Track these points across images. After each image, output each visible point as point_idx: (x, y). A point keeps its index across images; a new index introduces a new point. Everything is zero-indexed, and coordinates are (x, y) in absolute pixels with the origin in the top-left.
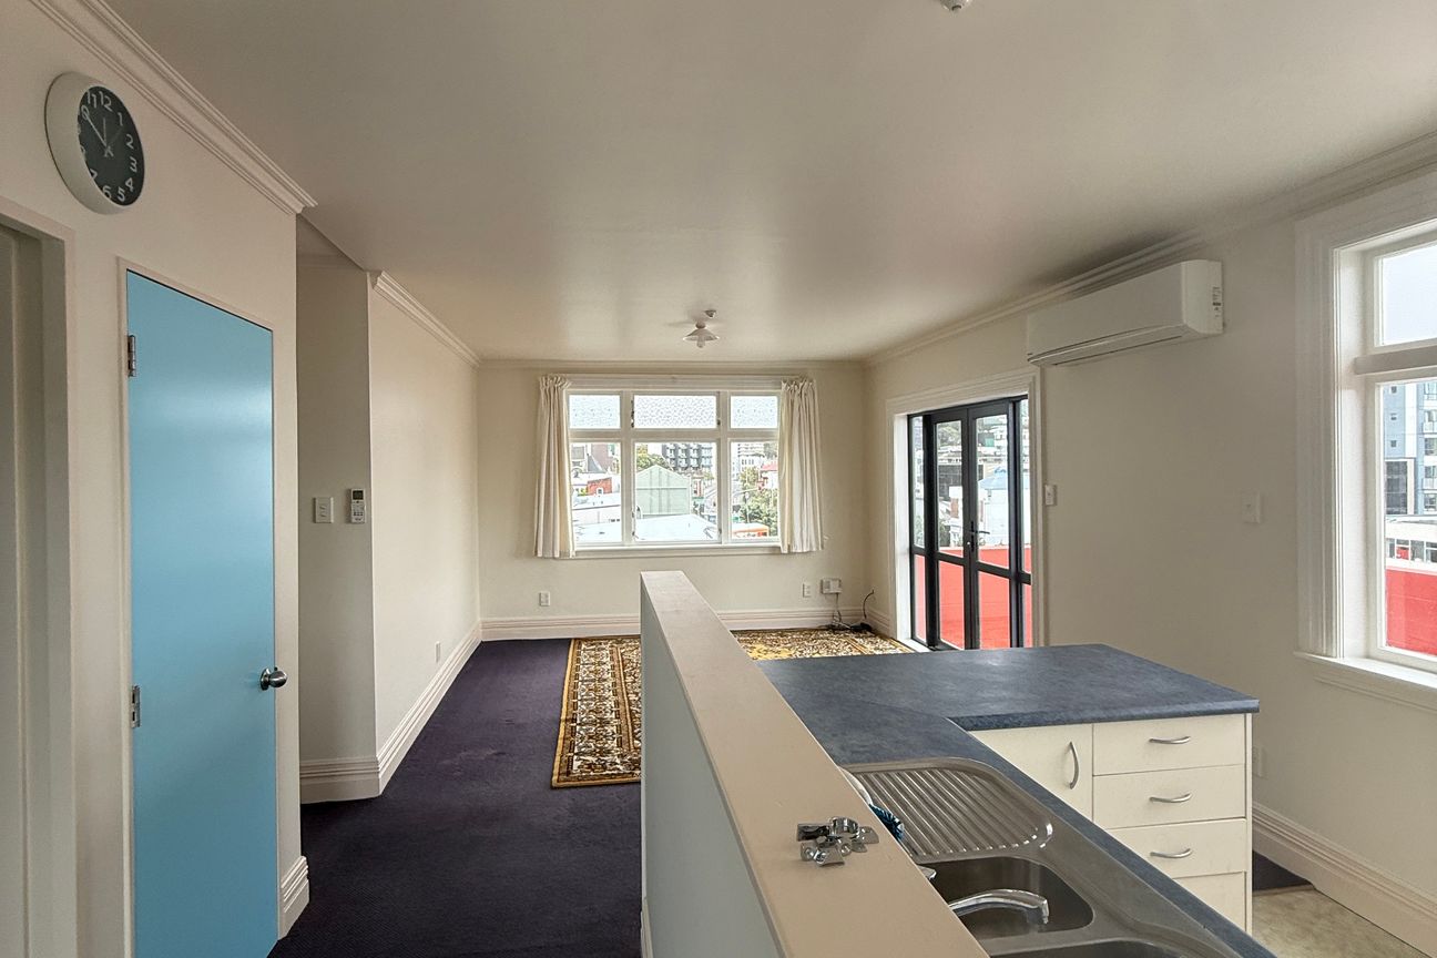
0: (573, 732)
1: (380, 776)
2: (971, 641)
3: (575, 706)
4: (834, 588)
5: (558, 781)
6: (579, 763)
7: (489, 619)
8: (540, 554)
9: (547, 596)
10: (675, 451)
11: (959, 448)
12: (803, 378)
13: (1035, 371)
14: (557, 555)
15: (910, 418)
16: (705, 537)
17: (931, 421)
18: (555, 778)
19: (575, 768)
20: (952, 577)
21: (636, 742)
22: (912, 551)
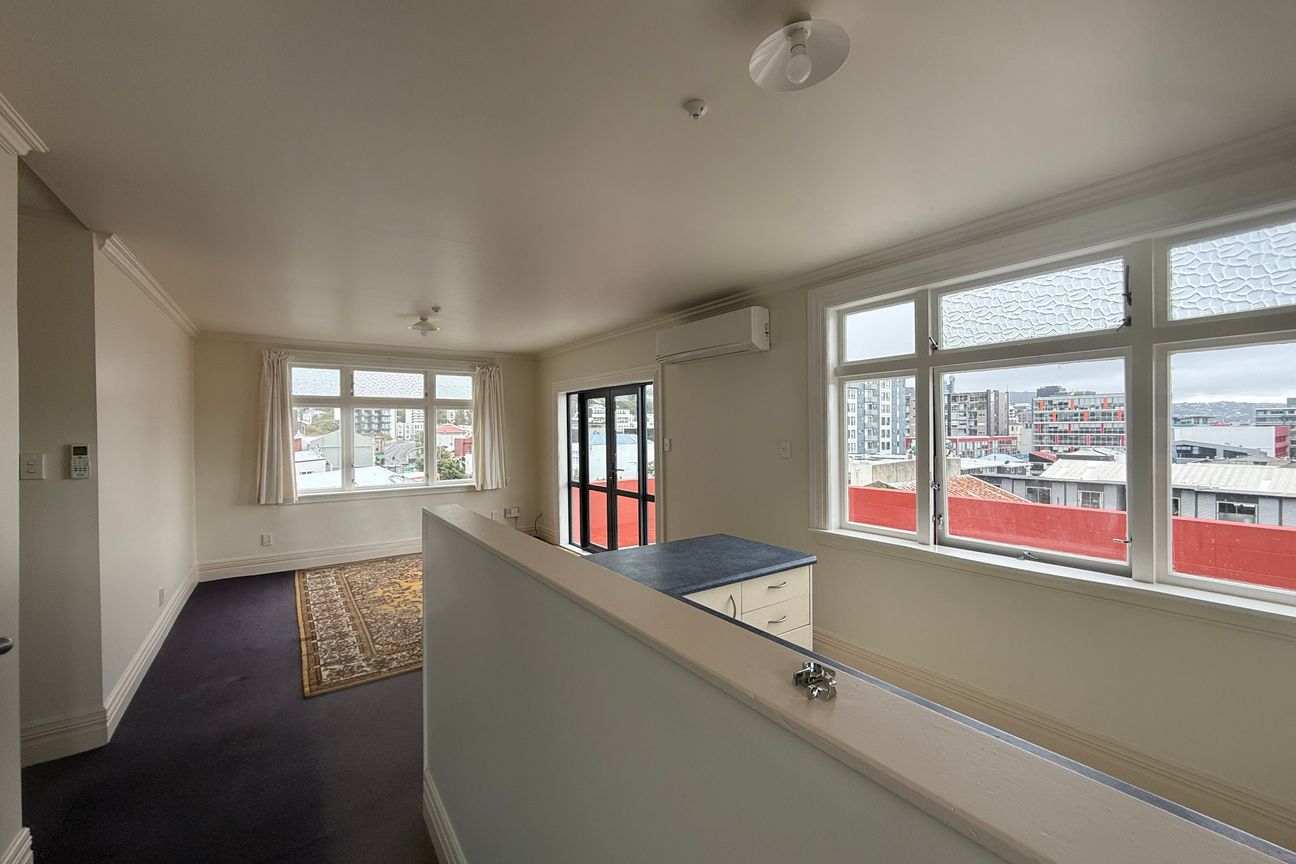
0: (315, 648)
1: (108, 724)
2: (613, 544)
3: (312, 626)
4: (514, 513)
5: (311, 691)
6: (327, 672)
7: (206, 562)
8: (263, 501)
9: (269, 537)
10: (369, 418)
11: (604, 416)
12: (492, 365)
13: (658, 366)
14: (281, 501)
15: (568, 395)
16: (389, 482)
17: (584, 397)
18: (307, 689)
19: (324, 677)
20: (598, 502)
21: (377, 646)
22: (570, 484)
